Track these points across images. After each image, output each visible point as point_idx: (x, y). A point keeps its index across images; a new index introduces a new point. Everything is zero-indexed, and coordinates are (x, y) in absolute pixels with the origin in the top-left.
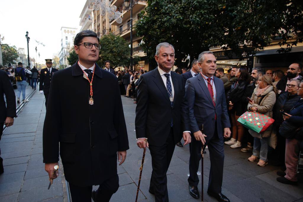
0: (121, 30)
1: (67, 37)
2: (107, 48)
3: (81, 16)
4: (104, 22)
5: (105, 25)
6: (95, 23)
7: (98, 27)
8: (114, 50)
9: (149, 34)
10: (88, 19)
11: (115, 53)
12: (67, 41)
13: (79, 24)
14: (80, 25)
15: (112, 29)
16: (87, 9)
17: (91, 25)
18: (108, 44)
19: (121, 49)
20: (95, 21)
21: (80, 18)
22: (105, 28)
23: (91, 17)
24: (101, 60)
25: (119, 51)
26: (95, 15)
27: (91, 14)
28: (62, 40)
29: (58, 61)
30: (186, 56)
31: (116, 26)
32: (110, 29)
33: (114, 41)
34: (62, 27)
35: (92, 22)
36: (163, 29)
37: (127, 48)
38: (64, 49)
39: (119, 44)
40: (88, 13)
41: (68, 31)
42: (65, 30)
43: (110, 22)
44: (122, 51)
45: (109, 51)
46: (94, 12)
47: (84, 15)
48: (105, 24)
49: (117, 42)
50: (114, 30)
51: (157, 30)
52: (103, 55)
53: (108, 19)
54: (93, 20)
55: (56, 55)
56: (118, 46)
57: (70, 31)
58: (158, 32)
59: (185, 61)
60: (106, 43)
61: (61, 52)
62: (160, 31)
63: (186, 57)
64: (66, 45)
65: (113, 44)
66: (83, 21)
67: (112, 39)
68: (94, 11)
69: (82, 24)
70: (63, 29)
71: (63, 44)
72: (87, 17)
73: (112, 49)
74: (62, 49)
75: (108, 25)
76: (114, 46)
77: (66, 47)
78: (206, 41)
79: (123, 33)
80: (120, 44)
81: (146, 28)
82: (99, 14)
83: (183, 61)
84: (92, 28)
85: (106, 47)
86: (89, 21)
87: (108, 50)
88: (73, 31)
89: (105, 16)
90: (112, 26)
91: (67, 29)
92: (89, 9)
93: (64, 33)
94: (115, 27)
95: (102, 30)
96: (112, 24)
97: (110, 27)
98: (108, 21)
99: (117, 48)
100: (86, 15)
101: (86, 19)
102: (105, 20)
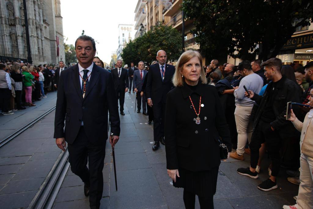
0: (175, 20)
1: (123, 34)
2: (157, 41)
3: (135, 11)
4: (157, 14)
5: (158, 18)
6: (148, 17)
7: (151, 20)
8: (164, 42)
9: (202, 15)
10: (142, 13)
11: (165, 46)
12: (123, 38)
13: (134, 19)
14: (135, 21)
15: (165, 21)
16: (141, 2)
17: (145, 19)
18: (158, 36)
19: (172, 41)
20: (148, 14)
21: (135, 13)
22: (158, 20)
23: (145, 10)
24: (150, 55)
25: (169, 43)
26: (148, 7)
27: (145, 7)
28: (119, 37)
29: (115, 59)
30: (255, 44)
31: (170, 17)
32: (163, 21)
33: (164, 32)
34: (119, 25)
35: (146, 16)
36: (222, 3)
37: (179, 40)
38: (121, 46)
39: (169, 35)
40: (142, 7)
41: (125, 28)
42: (122, 28)
43: (163, 14)
44: (173, 43)
45: (159, 44)
46: (147, 5)
47: (138, 10)
48: (158, 16)
49: (168, 34)
50: (168, 22)
51: (213, 5)
52: (151, 49)
53: (161, 10)
54: (147, 14)
55: (114, 53)
56: (169, 38)
57: (126, 28)
58: (214, 8)
59: (253, 52)
60: (156, 36)
61: (118, 49)
62: (217, 7)
63: (255, 46)
64: (123, 42)
65: (162, 36)
66: (137, 16)
67: (162, 30)
68: (147, 3)
69: (137, 18)
70: (120, 26)
71: (120, 41)
72: (141, 11)
73: (162, 42)
74: (119, 47)
75: (161, 17)
76: (164, 38)
77: (122, 44)
78: (297, 13)
79: (177, 23)
80: (171, 35)
81: (198, 6)
82: (152, 6)
83: (250, 51)
84: (145, 22)
85: (155, 40)
86: (144, 15)
87: (157, 43)
88: (129, 28)
89: (158, 8)
90: (165, 17)
91: (123, 26)
92: (143, 2)
93: (121, 30)
94: (168, 18)
95: (155, 23)
96: (165, 15)
97: (163, 19)
98: (161, 13)
99: (167, 40)
100: (140, 9)
101: (140, 13)
102: (158, 11)
